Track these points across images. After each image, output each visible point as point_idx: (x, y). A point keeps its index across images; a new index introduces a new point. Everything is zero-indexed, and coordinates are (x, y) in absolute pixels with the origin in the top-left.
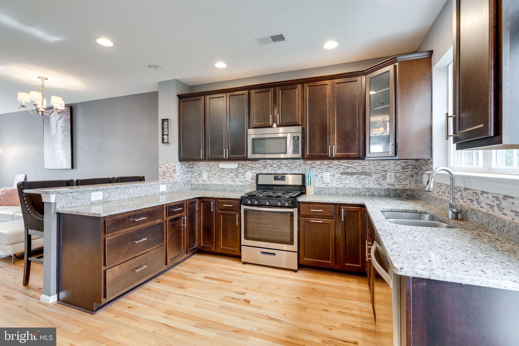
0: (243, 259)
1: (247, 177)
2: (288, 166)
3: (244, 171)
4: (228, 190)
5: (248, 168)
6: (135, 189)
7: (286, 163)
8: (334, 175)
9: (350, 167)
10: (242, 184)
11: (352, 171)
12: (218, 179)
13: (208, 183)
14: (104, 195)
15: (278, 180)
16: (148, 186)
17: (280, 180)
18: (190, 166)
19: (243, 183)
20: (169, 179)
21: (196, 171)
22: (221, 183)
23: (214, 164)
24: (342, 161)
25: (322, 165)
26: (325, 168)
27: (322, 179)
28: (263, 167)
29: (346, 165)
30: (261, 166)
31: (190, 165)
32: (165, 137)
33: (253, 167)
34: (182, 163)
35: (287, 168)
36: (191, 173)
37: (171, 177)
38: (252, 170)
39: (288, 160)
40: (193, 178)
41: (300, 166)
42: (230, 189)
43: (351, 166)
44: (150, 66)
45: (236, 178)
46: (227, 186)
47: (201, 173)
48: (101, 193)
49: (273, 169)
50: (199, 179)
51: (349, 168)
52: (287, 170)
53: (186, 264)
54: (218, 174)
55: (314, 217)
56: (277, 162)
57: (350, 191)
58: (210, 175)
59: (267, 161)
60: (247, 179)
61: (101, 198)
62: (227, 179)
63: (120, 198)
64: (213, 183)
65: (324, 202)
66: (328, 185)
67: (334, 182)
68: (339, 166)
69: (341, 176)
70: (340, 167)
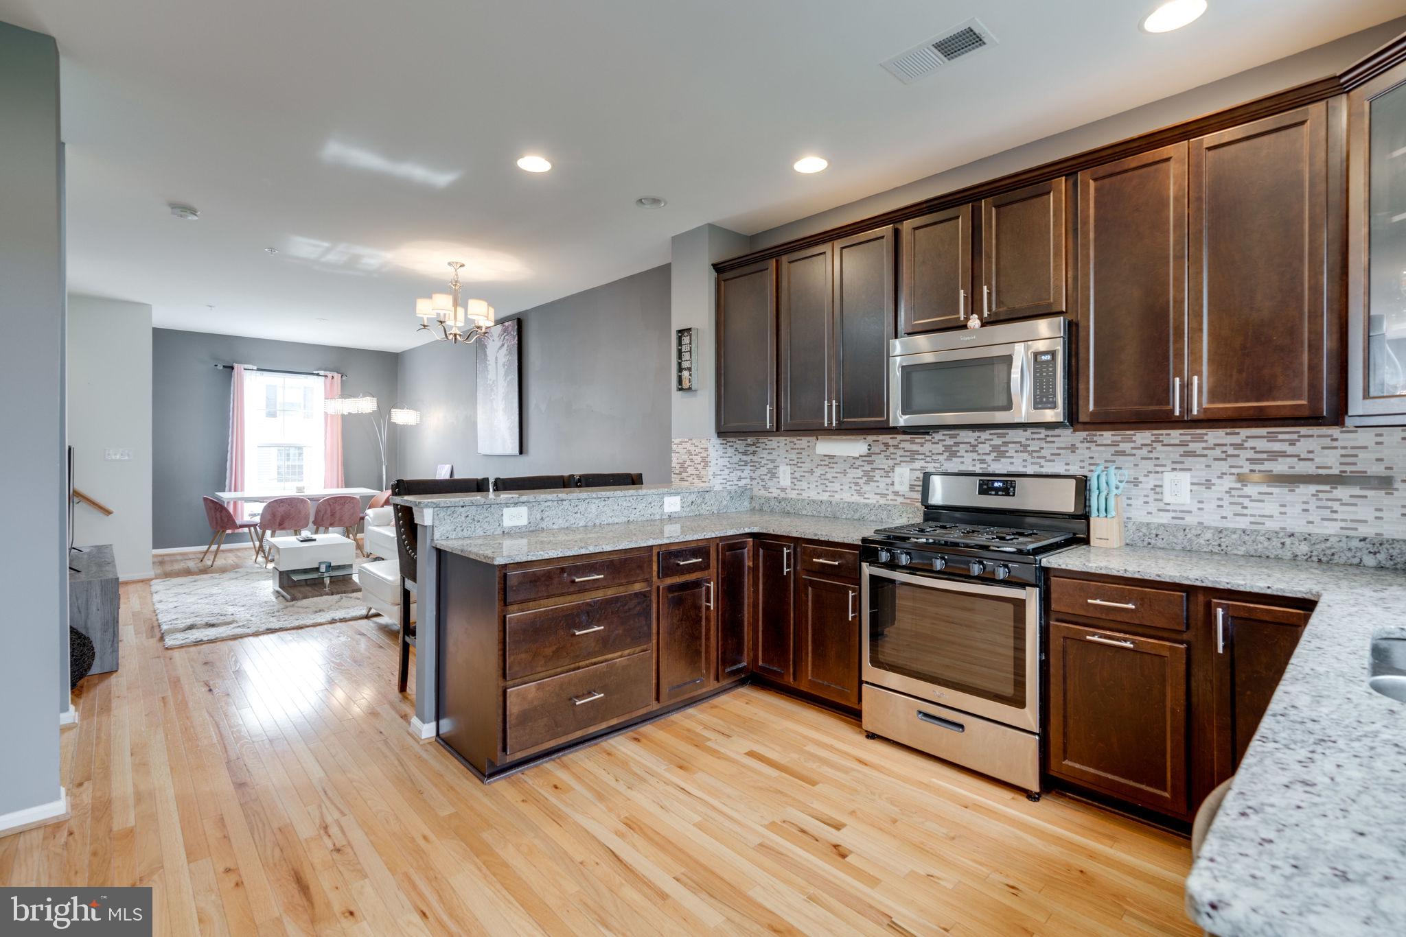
0: (867, 723)
1: (897, 480)
2: (1029, 449)
3: (891, 462)
4: (844, 516)
5: (901, 456)
6: (603, 503)
7: (1023, 440)
8: (1208, 484)
9: (1283, 454)
10: (882, 501)
11: (1293, 468)
12: (818, 484)
13: (793, 495)
14: (530, 515)
15: (993, 493)
16: (635, 498)
17: (1000, 493)
18: (749, 449)
19: (887, 500)
20: (694, 481)
21: (764, 462)
22: (825, 497)
23: (809, 442)
24: (1244, 432)
25: (1159, 447)
26: (1172, 455)
27: (1158, 497)
28: (947, 454)
29: (1262, 444)
30: (940, 448)
31: (748, 445)
32: (685, 374)
33: (917, 453)
34: (725, 442)
35: (1025, 455)
36: (752, 468)
37: (699, 477)
38: (913, 460)
39: (1029, 431)
40: (757, 481)
41: (1073, 448)
42: (849, 516)
43: (1285, 452)
44: (640, 200)
45: (867, 483)
46: (841, 506)
47: (776, 467)
48: (523, 510)
49: (979, 457)
50: (770, 484)
51: (1280, 459)
52: (1025, 463)
53: (716, 707)
54: (818, 472)
55: (1101, 624)
56: (991, 437)
57: (1283, 544)
58: (797, 475)
59: (958, 434)
60: (897, 487)
61: (523, 521)
62: (842, 487)
63: (567, 525)
64: (805, 495)
65: (1140, 577)
66: (1183, 519)
67: (1210, 506)
68: (1231, 451)
69: (1239, 485)
70: (1236, 452)
